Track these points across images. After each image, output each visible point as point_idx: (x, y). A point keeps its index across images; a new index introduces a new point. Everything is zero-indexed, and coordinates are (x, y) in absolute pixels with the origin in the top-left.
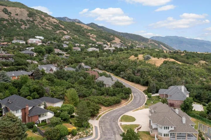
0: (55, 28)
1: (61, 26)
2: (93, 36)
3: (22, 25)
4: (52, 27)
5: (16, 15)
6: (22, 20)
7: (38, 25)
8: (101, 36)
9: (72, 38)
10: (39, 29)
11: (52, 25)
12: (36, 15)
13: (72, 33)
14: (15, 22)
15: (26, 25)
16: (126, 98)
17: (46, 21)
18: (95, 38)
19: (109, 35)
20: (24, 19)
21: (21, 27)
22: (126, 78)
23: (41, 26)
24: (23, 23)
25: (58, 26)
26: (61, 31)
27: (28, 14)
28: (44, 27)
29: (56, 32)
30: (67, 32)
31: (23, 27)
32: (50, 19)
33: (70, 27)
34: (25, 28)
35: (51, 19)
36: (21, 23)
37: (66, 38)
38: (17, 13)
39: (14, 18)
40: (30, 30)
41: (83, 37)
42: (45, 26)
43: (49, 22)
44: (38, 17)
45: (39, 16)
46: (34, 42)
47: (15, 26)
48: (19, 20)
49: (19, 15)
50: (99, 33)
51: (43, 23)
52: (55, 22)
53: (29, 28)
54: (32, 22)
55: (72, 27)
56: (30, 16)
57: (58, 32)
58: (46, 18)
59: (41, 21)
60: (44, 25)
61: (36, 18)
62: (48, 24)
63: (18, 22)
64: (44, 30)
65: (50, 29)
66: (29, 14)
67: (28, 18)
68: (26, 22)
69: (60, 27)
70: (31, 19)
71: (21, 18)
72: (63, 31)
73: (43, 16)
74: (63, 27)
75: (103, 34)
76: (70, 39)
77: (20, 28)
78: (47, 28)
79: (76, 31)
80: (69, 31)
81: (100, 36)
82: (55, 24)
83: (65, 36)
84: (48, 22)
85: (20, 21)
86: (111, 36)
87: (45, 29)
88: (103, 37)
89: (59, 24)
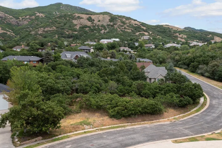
0: (135, 29)
1: (142, 27)
2: (182, 36)
3: (101, 30)
4: (132, 29)
5: (98, 21)
6: (102, 26)
7: (118, 28)
8: (194, 37)
9: (152, 39)
10: (118, 32)
11: (133, 27)
12: (117, 20)
13: (154, 34)
14: (96, 27)
15: (106, 30)
16: (182, 106)
17: (127, 24)
18: (184, 38)
19: (206, 34)
20: (105, 24)
21: (101, 32)
22: (207, 74)
23: (120, 29)
24: (103, 28)
25: (138, 28)
26: (141, 32)
27: (109, 19)
28: (123, 30)
29: (136, 34)
30: (149, 33)
31: (102, 32)
32: (131, 22)
33: (155, 29)
34: (104, 32)
35: (133, 21)
36: (102, 28)
37: (145, 38)
38: (100, 19)
39: (96, 24)
40: (109, 34)
41: (168, 37)
42: (125, 28)
43: (130, 25)
44: (119, 21)
45: (119, 19)
46: (105, 42)
47: (95, 31)
48: (100, 25)
49: (101, 21)
50: (192, 33)
51: (122, 26)
52: (136, 24)
53: (108, 32)
54: (112, 26)
55: (156, 28)
56: (111, 21)
57: (137, 34)
58: (127, 21)
59: (121, 25)
60: (123, 28)
61: (116, 22)
62: (128, 27)
63: (98, 28)
64: (122, 33)
65: (129, 31)
66: (111, 19)
67: (109, 23)
68: (106, 27)
69: (141, 29)
70: (112, 24)
71: (102, 24)
72: (144, 32)
73: (124, 20)
74: (145, 28)
75: (197, 34)
76: (150, 39)
77: (99, 33)
78: (126, 30)
79: (160, 32)
80: (151, 33)
81: (192, 36)
82: (137, 26)
83: (144, 36)
84: (128, 25)
85: (101, 27)
86: (209, 35)
87: (124, 32)
88: (197, 37)
89: (141, 26)
